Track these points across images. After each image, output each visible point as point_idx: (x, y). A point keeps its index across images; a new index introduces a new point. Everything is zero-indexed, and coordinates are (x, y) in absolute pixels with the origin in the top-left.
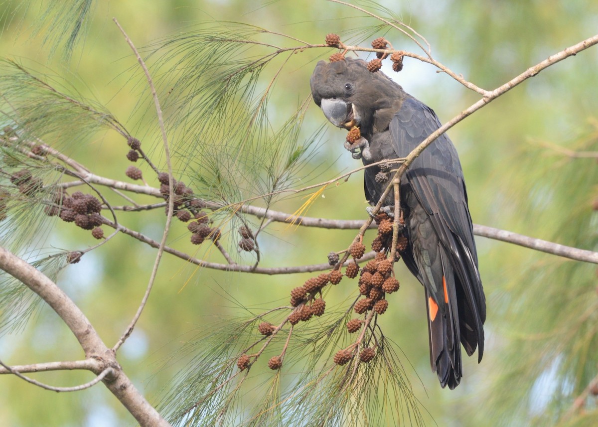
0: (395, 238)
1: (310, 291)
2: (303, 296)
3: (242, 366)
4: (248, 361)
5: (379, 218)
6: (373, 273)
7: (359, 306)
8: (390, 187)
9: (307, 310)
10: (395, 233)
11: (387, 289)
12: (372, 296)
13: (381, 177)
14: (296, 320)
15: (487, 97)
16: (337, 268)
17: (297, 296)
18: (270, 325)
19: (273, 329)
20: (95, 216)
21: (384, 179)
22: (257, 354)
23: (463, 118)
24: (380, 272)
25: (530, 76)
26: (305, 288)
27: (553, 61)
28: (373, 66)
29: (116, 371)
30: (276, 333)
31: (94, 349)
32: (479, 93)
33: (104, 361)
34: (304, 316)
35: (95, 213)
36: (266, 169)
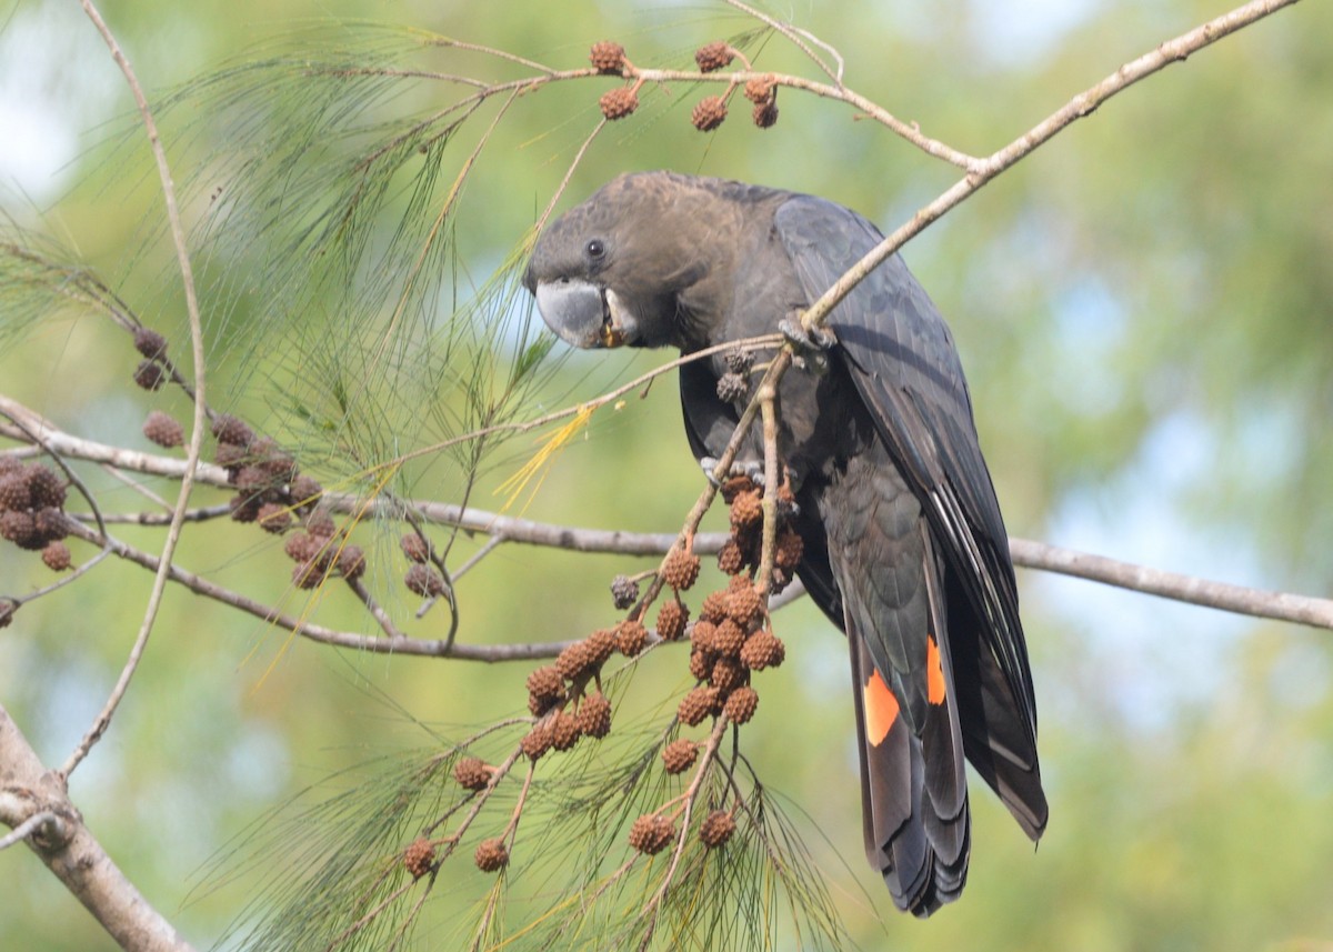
0: (768, 534)
1: (572, 675)
2: (556, 689)
3: (415, 867)
4: (430, 854)
5: (730, 487)
6: (717, 622)
7: (689, 706)
8: (752, 410)
9: (567, 723)
10: (769, 521)
11: (751, 659)
12: (718, 680)
13: (729, 386)
14: (539, 747)
15: (975, 173)
16: (634, 617)
17: (540, 689)
18: (482, 763)
19: (489, 775)
20: (50, 515)
21: (738, 390)
22: (452, 837)
23: (920, 228)
24: (735, 620)
25: (1077, 116)
26: (559, 668)
27: (1132, 77)
28: (704, 115)
29: (67, 823)
30: (496, 784)
31: (13, 770)
32: (958, 165)
33: (36, 799)
34: (560, 738)
35: (50, 509)
36: (464, 387)
